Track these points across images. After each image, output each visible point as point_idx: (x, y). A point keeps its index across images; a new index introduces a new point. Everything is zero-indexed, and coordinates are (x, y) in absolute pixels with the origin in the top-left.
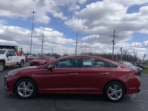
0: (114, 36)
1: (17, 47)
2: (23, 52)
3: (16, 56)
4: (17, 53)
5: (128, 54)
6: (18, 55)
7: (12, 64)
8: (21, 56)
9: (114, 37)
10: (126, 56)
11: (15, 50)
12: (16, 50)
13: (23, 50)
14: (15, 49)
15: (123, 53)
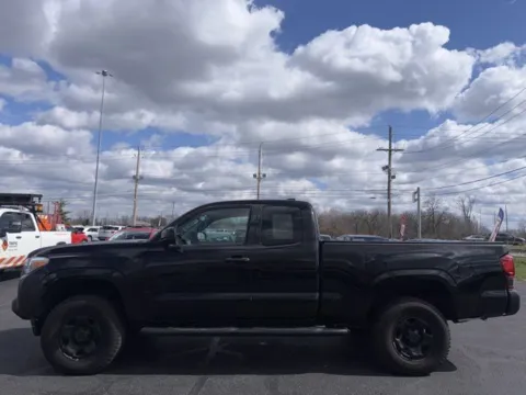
0: (390, 151)
1: (40, 197)
2: (68, 216)
3: (37, 232)
4: (38, 220)
5: (441, 211)
6: (44, 228)
7: (19, 264)
8: (54, 229)
9: (390, 155)
10: (436, 220)
11: (33, 211)
12: (36, 208)
13: (65, 209)
14: (34, 205)
15: (424, 210)
